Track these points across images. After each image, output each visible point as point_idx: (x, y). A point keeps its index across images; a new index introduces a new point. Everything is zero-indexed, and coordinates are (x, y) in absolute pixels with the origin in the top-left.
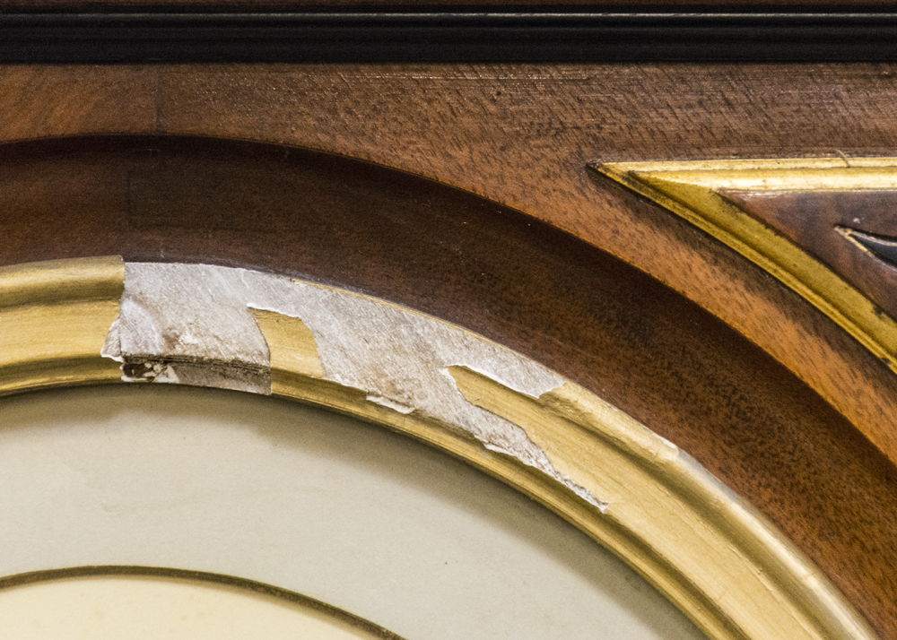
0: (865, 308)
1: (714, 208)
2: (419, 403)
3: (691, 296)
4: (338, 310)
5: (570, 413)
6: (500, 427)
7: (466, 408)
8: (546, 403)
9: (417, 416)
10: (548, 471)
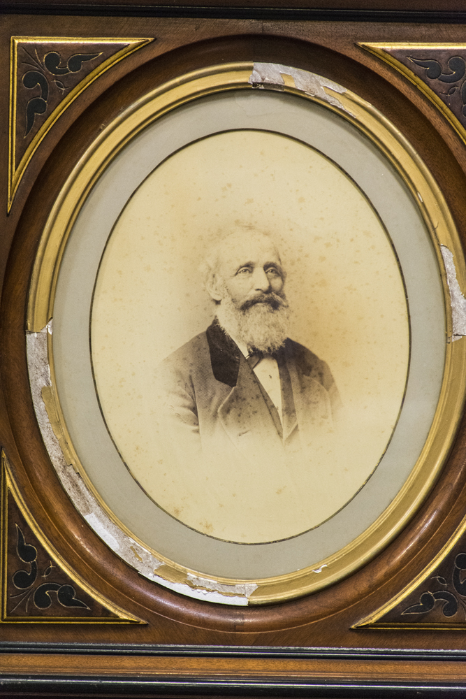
0: (412, 74)
1: (381, 52)
2: (316, 94)
3: (376, 71)
4: (299, 73)
5: (348, 97)
6: (333, 99)
7: (326, 95)
8: (343, 94)
9: (316, 97)
10: (343, 109)
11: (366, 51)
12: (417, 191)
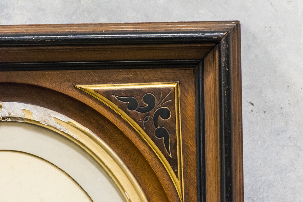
0: (117, 107)
1: (93, 92)
2: (48, 123)
3: (90, 106)
4: (35, 109)
5: (72, 124)
6: (61, 127)
7: (56, 124)
8: (68, 123)
9: (48, 125)
10: (69, 134)
11: (83, 92)
12: (124, 191)
